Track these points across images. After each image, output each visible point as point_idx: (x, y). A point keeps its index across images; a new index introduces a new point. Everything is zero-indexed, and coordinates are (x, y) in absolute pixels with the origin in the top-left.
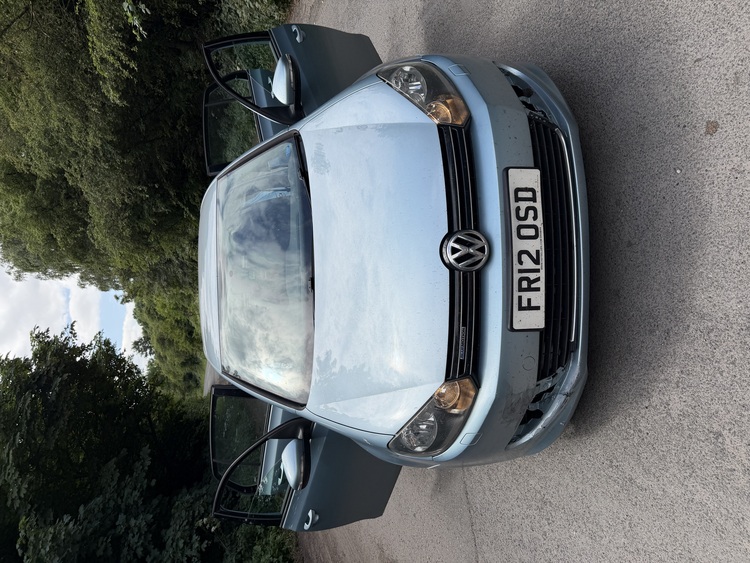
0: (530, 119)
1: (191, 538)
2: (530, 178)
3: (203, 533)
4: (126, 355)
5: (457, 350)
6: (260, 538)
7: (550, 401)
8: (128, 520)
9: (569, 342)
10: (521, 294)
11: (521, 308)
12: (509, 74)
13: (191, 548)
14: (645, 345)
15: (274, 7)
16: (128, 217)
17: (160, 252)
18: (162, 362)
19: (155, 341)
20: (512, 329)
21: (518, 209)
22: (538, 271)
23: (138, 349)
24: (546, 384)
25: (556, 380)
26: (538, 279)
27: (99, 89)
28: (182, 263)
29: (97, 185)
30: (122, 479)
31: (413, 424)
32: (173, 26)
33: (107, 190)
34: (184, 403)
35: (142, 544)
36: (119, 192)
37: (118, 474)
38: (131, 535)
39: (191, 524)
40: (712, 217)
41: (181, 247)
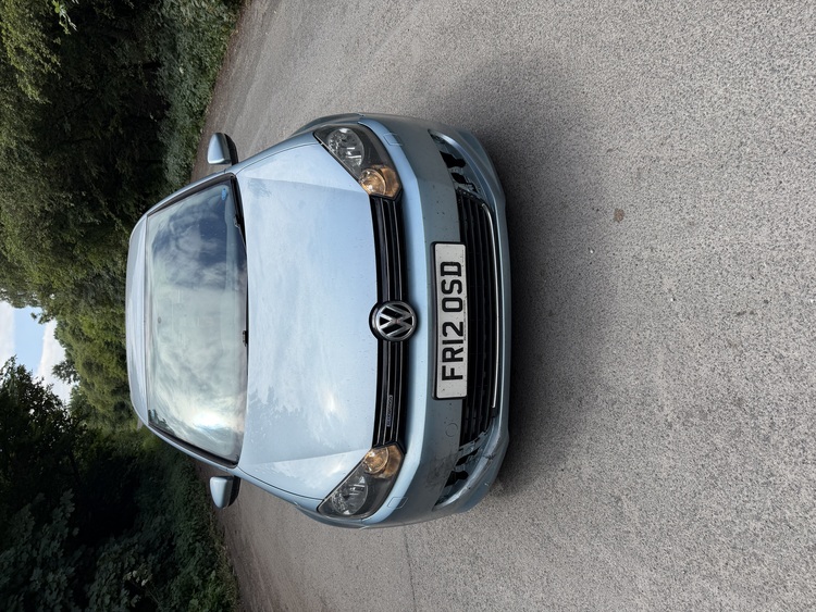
0: (459, 194)
1: (119, 592)
2: (456, 253)
3: (133, 587)
4: (44, 385)
5: (384, 418)
6: (197, 590)
7: (474, 464)
8: (44, 575)
9: (491, 408)
10: (445, 364)
11: (445, 378)
12: (444, 142)
13: (119, 603)
14: (562, 410)
15: (223, 7)
16: (49, 227)
17: (86, 265)
18: (89, 389)
19: (80, 366)
20: (436, 398)
21: (444, 282)
22: (461, 342)
23: (59, 374)
24: (469, 448)
25: (479, 444)
26: (461, 350)
27: (14, 82)
28: (113, 278)
29: (11, 189)
30: (37, 527)
31: (344, 487)
32: (106, 17)
33: (23, 195)
34: (114, 437)
35: (61, 602)
36: (38, 199)
37: (33, 523)
38: (48, 592)
39: (119, 577)
40: (617, 298)
41: (113, 260)
